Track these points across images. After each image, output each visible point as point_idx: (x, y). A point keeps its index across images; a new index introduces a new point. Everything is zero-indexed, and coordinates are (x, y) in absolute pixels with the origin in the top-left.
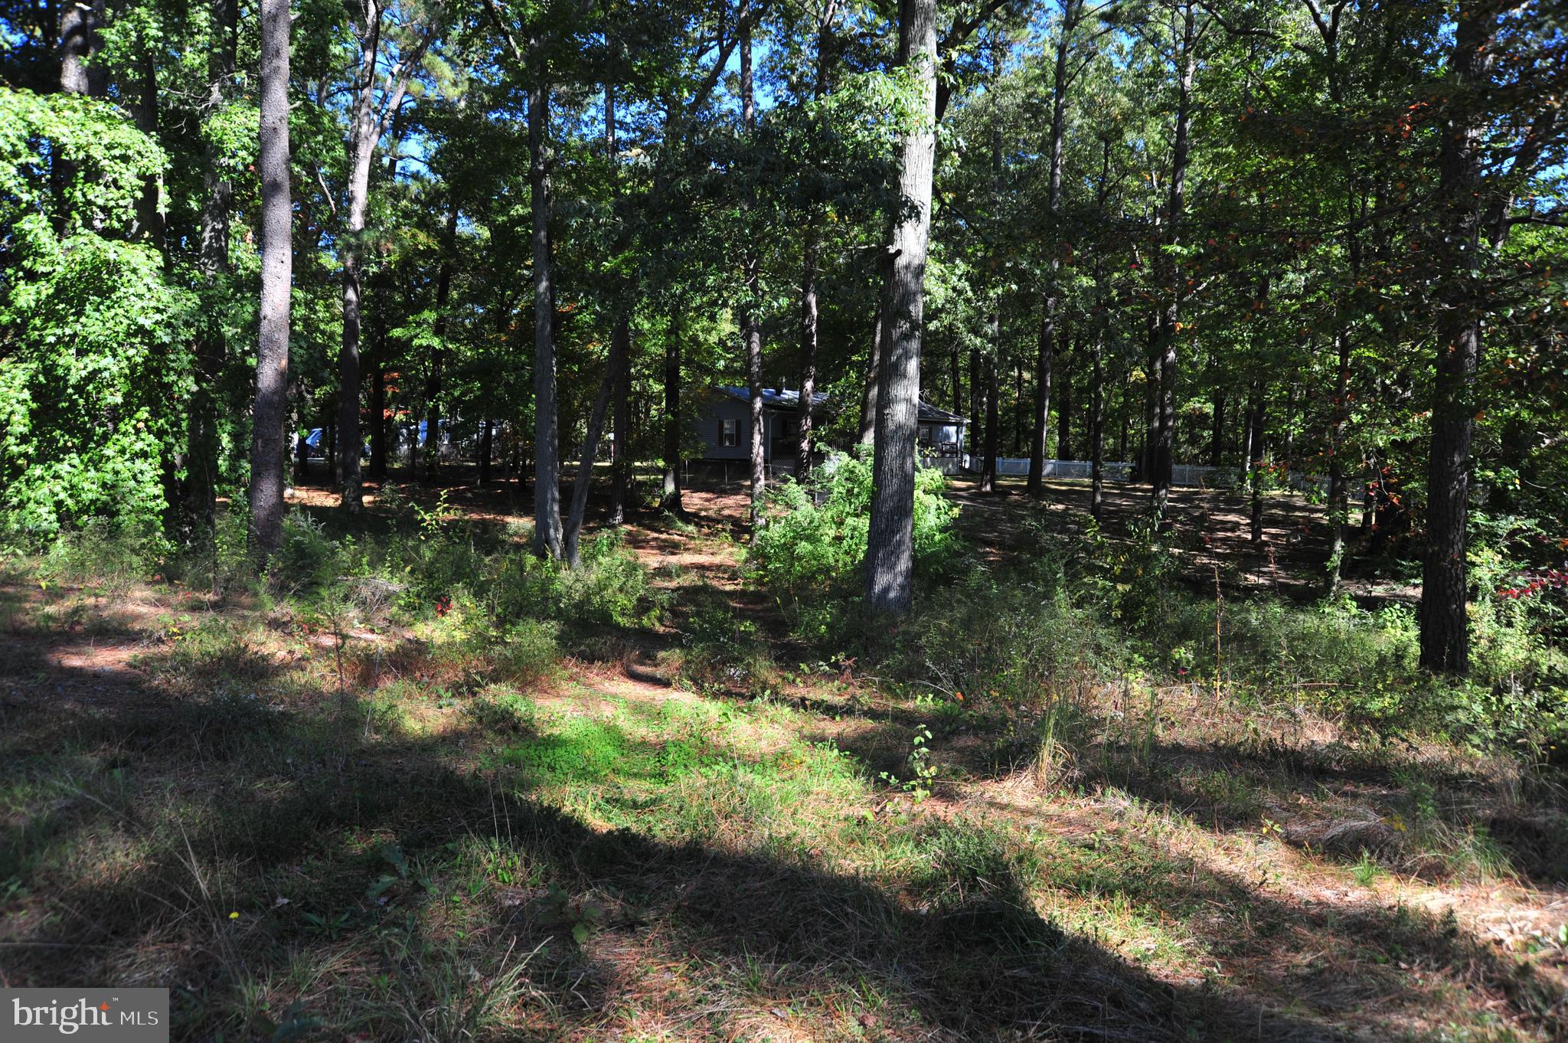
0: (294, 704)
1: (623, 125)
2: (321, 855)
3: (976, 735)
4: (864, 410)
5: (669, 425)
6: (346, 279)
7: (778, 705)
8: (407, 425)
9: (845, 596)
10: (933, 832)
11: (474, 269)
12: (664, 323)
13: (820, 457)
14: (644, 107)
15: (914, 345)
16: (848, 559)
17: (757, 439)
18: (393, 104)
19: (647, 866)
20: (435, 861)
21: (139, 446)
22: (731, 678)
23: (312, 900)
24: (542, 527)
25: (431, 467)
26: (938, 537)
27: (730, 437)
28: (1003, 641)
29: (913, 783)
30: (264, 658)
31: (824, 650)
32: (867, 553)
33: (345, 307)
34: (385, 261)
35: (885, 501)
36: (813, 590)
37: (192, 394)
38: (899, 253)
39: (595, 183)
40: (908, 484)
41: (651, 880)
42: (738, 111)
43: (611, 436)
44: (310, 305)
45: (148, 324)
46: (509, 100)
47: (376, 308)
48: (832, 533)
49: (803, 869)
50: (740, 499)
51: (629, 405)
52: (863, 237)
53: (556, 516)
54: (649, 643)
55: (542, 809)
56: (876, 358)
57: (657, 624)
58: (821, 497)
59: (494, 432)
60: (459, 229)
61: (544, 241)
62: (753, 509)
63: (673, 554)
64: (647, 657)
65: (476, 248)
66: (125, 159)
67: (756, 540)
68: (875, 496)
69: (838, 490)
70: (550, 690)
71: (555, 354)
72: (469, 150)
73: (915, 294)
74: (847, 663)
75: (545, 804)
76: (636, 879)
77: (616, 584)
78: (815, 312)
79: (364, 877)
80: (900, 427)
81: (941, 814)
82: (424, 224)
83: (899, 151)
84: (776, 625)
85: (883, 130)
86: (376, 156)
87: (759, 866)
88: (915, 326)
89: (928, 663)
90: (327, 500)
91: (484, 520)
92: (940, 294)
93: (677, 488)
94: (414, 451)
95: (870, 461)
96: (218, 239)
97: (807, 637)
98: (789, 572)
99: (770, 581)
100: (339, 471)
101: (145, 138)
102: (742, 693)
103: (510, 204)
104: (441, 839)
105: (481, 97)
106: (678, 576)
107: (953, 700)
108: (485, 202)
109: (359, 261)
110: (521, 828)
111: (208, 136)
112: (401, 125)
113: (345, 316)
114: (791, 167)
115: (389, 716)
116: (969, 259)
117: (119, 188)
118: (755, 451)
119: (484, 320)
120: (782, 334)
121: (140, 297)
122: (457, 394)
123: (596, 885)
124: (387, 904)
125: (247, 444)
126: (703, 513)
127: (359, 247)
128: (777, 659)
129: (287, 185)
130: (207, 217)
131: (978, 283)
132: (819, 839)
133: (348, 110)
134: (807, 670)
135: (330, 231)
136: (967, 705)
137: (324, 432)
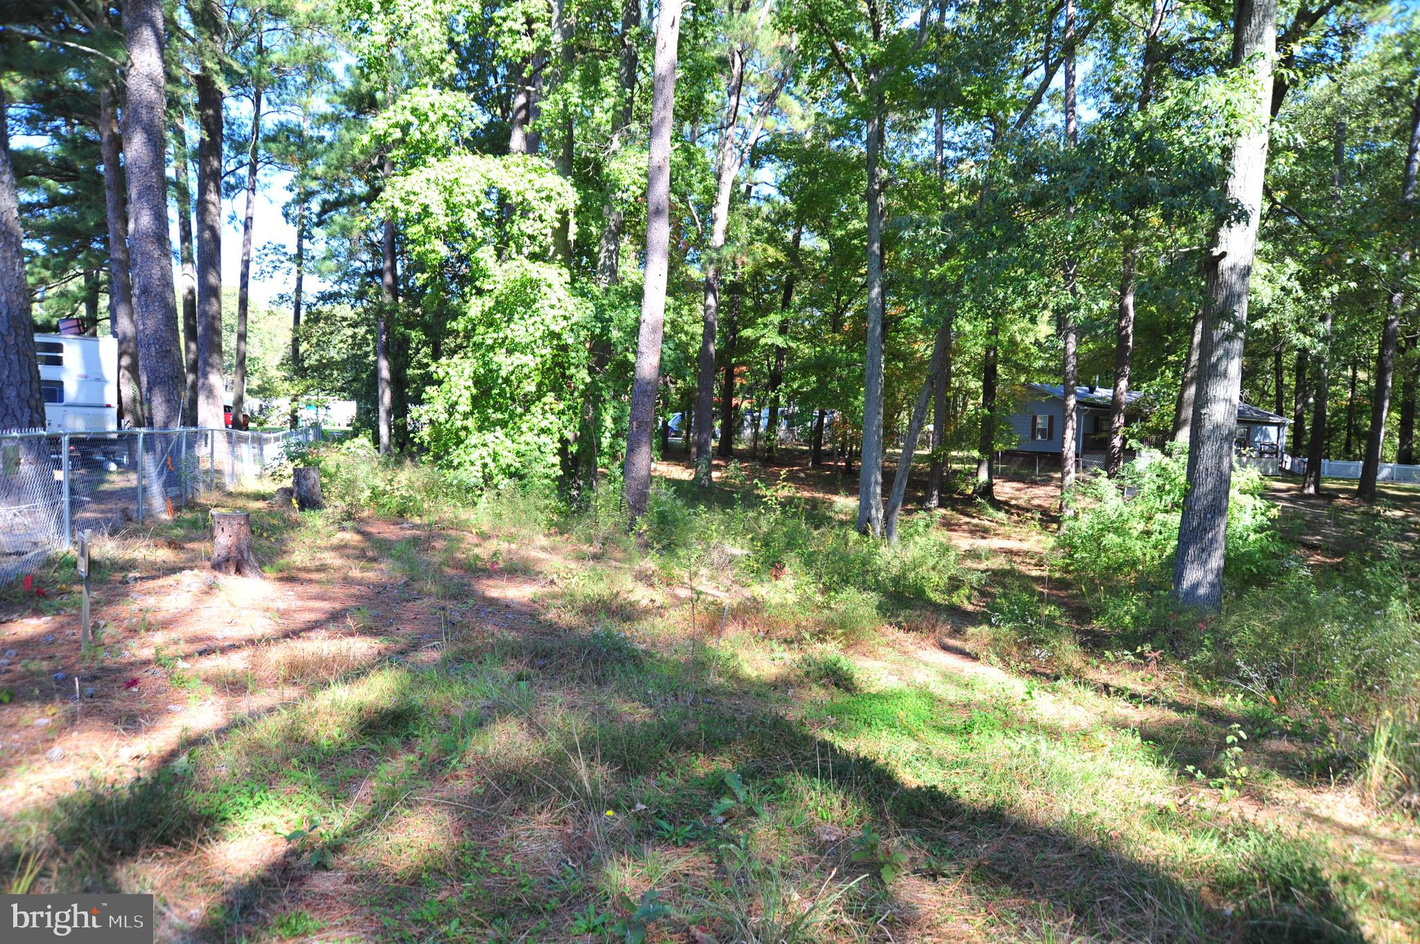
0: (654, 645)
1: (950, 145)
2: (671, 773)
3: (1291, 741)
4: (1179, 409)
5: (985, 420)
6: (708, 287)
7: (1081, 688)
8: (751, 412)
9: (1151, 588)
10: (1242, 833)
11: (815, 277)
12: (984, 326)
13: (1131, 454)
14: (970, 128)
15: (1237, 346)
16: (1156, 554)
17: (1069, 434)
18: (751, 141)
19: (951, 823)
20: (764, 792)
21: (544, 424)
22: (1036, 658)
23: (664, 810)
24: (865, 507)
25: (770, 450)
26: (1253, 537)
27: (1042, 432)
28: (1324, 648)
29: (1220, 780)
30: (631, 604)
31: (1129, 640)
32: (1177, 548)
33: (705, 311)
34: (739, 272)
35: (1198, 499)
36: (1118, 581)
37: (586, 385)
38: (1223, 255)
39: (924, 199)
40: (1223, 484)
41: (954, 836)
42: (1060, 125)
43: (931, 427)
44: (677, 310)
45: (557, 329)
46: (851, 129)
47: (730, 311)
48: (1141, 527)
49: (1102, 848)
50: (1050, 490)
51: (948, 400)
52: (1185, 239)
53: (879, 498)
54: (960, 619)
55: (858, 760)
56: (1195, 357)
57: (966, 602)
58: (1129, 491)
59: (825, 421)
60: (802, 244)
61: (878, 252)
62: (1063, 499)
63: (983, 538)
64: (957, 632)
65: (818, 259)
66: (549, 198)
67: (1064, 530)
68: (1187, 494)
69: (1149, 486)
70: (869, 653)
71: (883, 352)
72: (813, 175)
73: (1240, 296)
74: (1153, 655)
75: (862, 755)
76: (940, 833)
77: (931, 562)
78: (1132, 313)
79: (705, 796)
80: (1217, 427)
81: (1250, 816)
82: (772, 239)
83: (1227, 153)
84: (1080, 613)
85: (1211, 133)
86: (736, 184)
87: (1057, 840)
88: (1239, 326)
89: (1240, 663)
90: (682, 473)
91: (814, 498)
92: (1265, 294)
93: (990, 476)
94: (756, 436)
95: (1184, 459)
96: (610, 258)
97: (1111, 626)
98: (1095, 562)
99: (1076, 570)
100: (694, 450)
101: (563, 181)
102: (1048, 675)
103: (847, 219)
104: (770, 774)
105: (824, 128)
106: (987, 559)
107: (1266, 703)
108: (826, 219)
109: (718, 272)
110: (839, 774)
111: (608, 175)
112: (756, 156)
113: (705, 319)
114: (1114, 176)
115: (732, 663)
116: (1300, 256)
117: (542, 221)
118: (1067, 445)
119: (821, 321)
120: (1096, 335)
121: (552, 307)
122: (795, 386)
123: (904, 833)
124: (724, 822)
125: (626, 425)
126: (1013, 502)
127: (719, 260)
128: (1082, 644)
129: (667, 211)
130: (603, 241)
131: (1309, 282)
132: (1118, 822)
133: (714, 147)
134: (1111, 658)
135: (697, 248)
136: (1281, 709)
137: (682, 416)
